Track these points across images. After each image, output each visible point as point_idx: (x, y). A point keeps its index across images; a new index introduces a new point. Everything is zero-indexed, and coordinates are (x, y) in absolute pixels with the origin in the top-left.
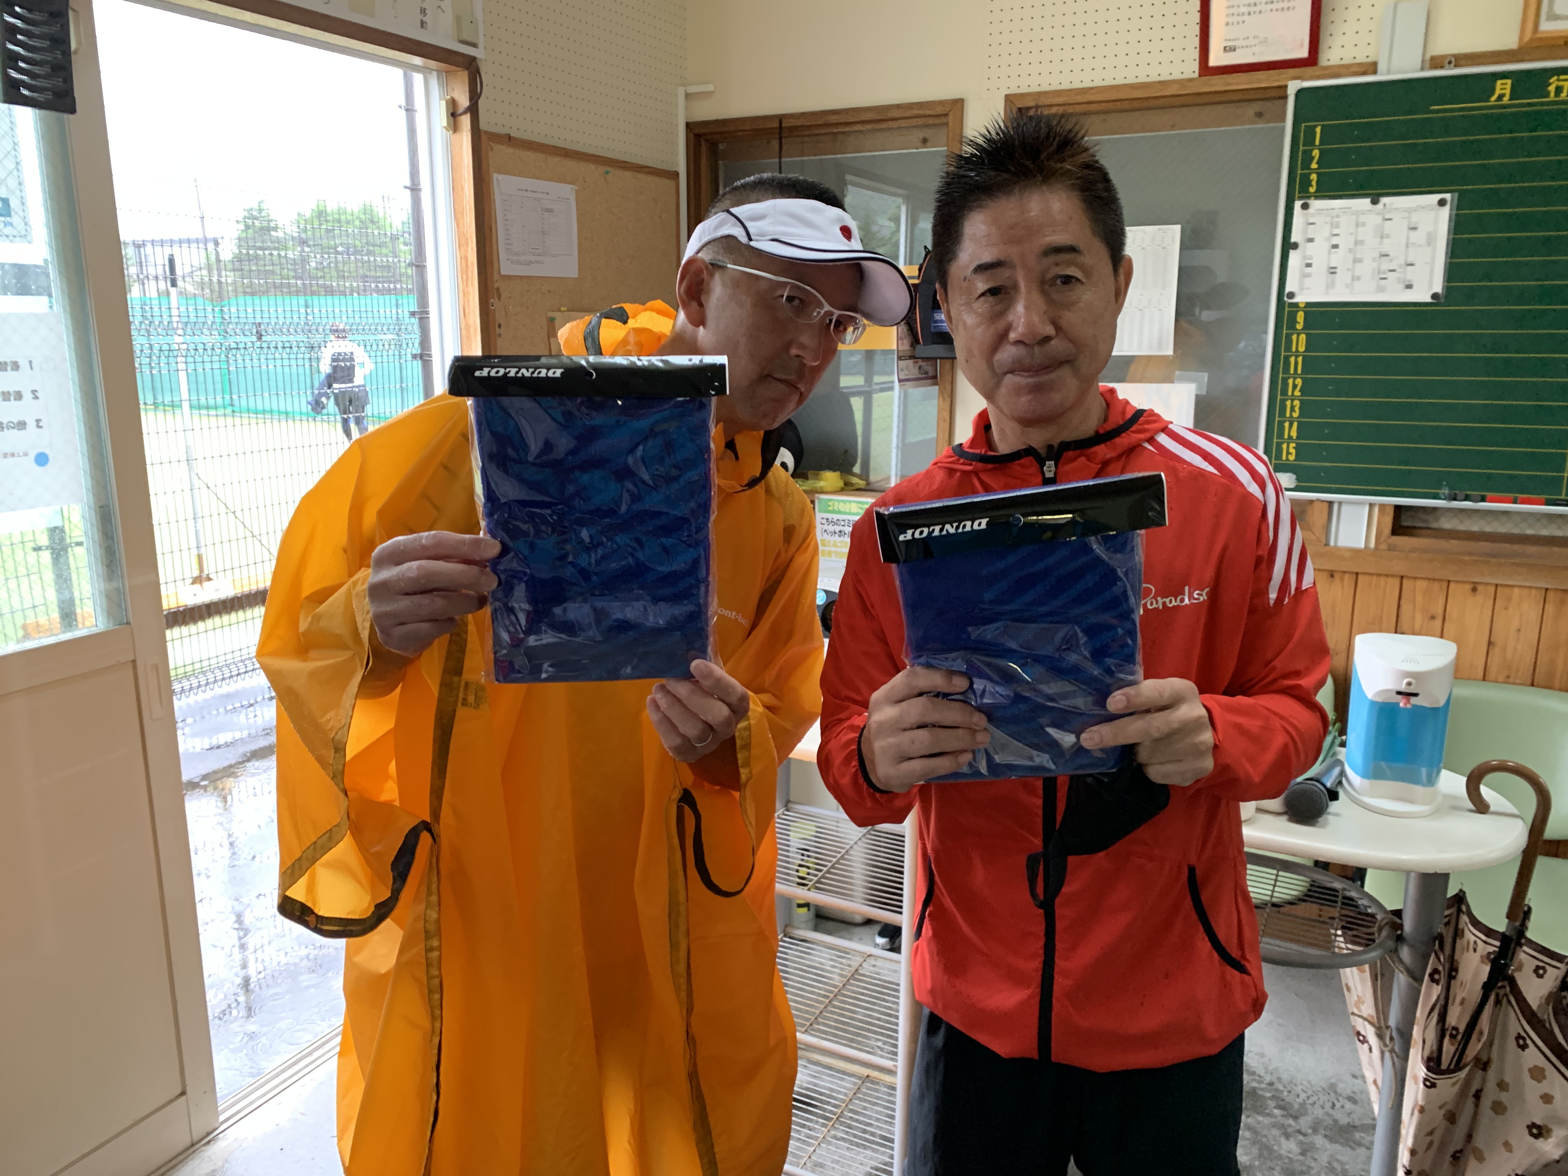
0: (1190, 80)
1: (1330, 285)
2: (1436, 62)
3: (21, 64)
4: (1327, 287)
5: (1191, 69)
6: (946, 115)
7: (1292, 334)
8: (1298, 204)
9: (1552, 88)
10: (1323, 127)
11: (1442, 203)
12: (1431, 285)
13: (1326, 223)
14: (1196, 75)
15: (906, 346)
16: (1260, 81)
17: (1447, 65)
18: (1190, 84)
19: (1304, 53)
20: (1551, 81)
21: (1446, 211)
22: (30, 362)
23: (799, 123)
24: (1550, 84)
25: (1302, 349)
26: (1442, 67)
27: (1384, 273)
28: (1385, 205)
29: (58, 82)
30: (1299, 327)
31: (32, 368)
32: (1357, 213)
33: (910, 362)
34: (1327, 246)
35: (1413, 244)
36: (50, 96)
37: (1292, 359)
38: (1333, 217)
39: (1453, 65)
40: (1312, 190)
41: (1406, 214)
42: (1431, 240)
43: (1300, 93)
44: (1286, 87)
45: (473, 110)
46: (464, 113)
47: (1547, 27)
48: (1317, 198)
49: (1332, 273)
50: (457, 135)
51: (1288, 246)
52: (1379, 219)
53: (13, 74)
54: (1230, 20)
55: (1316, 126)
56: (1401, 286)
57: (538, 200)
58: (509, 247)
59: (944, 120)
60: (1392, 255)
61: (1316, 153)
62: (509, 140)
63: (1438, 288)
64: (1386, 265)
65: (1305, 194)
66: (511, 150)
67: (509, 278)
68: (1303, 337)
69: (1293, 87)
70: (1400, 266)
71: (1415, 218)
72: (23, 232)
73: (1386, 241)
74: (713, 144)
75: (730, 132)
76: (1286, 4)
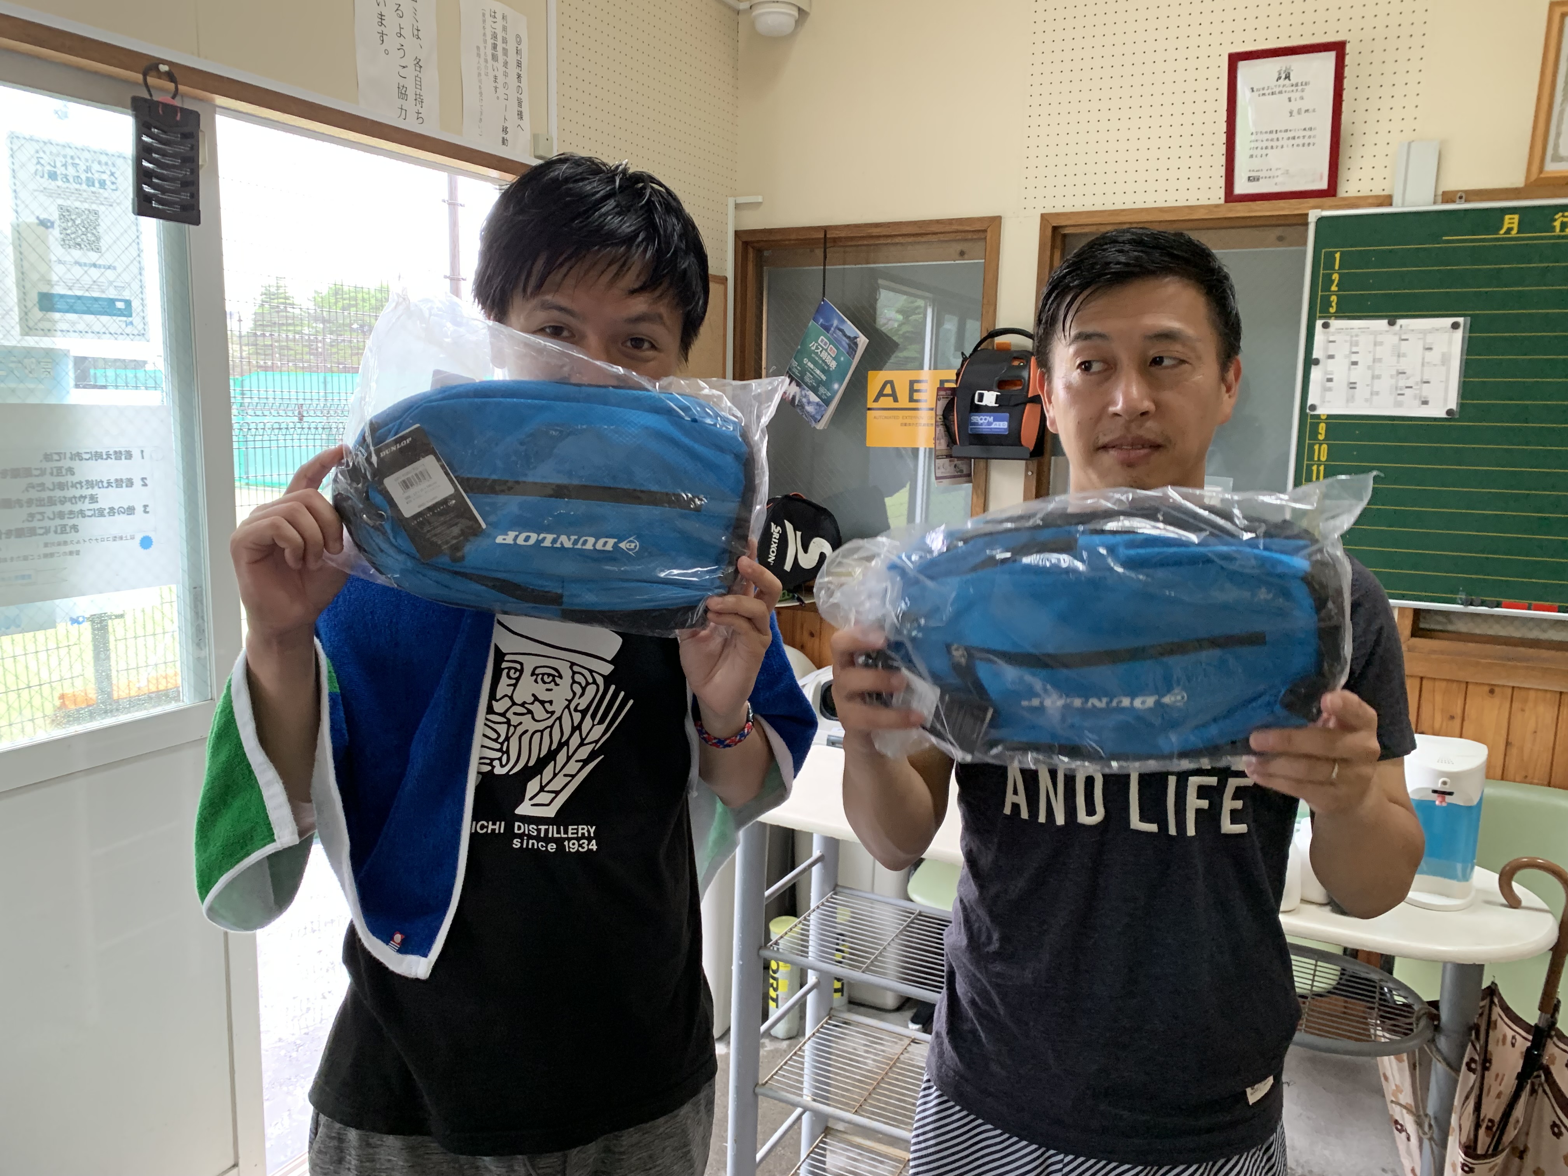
0: (1217, 206)
1: (1350, 399)
2: (1448, 197)
3: (155, 180)
4: (1348, 401)
5: (1217, 196)
6: (985, 231)
7: (1315, 444)
8: (1319, 323)
9: (1557, 224)
10: (1342, 253)
11: (1455, 326)
12: (1446, 400)
13: (1346, 341)
14: (1222, 201)
15: (942, 445)
16: (1283, 209)
17: (1458, 200)
18: (1215, 210)
19: (1323, 185)
20: (1557, 217)
21: (1459, 335)
22: (142, 451)
23: (843, 234)
24: (1556, 220)
25: (1323, 458)
26: (1453, 202)
27: (1401, 389)
28: (1401, 326)
29: (185, 196)
30: (1321, 437)
31: (143, 458)
32: (1375, 333)
33: (947, 460)
34: (1347, 362)
35: (1428, 363)
36: (177, 209)
37: (1315, 468)
38: (1352, 336)
39: (1463, 200)
40: (1332, 310)
41: (1421, 336)
42: (1445, 360)
43: (1321, 220)
44: (1307, 215)
47: (1552, 168)
48: (1337, 318)
49: (1351, 388)
51: (1310, 362)
52: (1396, 338)
53: (146, 188)
54: (1254, 152)
55: (1336, 252)
56: (1417, 402)
59: (982, 235)
60: (1408, 372)
61: (1336, 277)
63: (1453, 405)
64: (1402, 383)
65: (1325, 313)
68: (1325, 447)
69: (1314, 215)
70: (1417, 384)
71: (1430, 339)
72: (142, 332)
73: (1402, 359)
74: (759, 252)
75: (777, 241)
76: (1306, 141)
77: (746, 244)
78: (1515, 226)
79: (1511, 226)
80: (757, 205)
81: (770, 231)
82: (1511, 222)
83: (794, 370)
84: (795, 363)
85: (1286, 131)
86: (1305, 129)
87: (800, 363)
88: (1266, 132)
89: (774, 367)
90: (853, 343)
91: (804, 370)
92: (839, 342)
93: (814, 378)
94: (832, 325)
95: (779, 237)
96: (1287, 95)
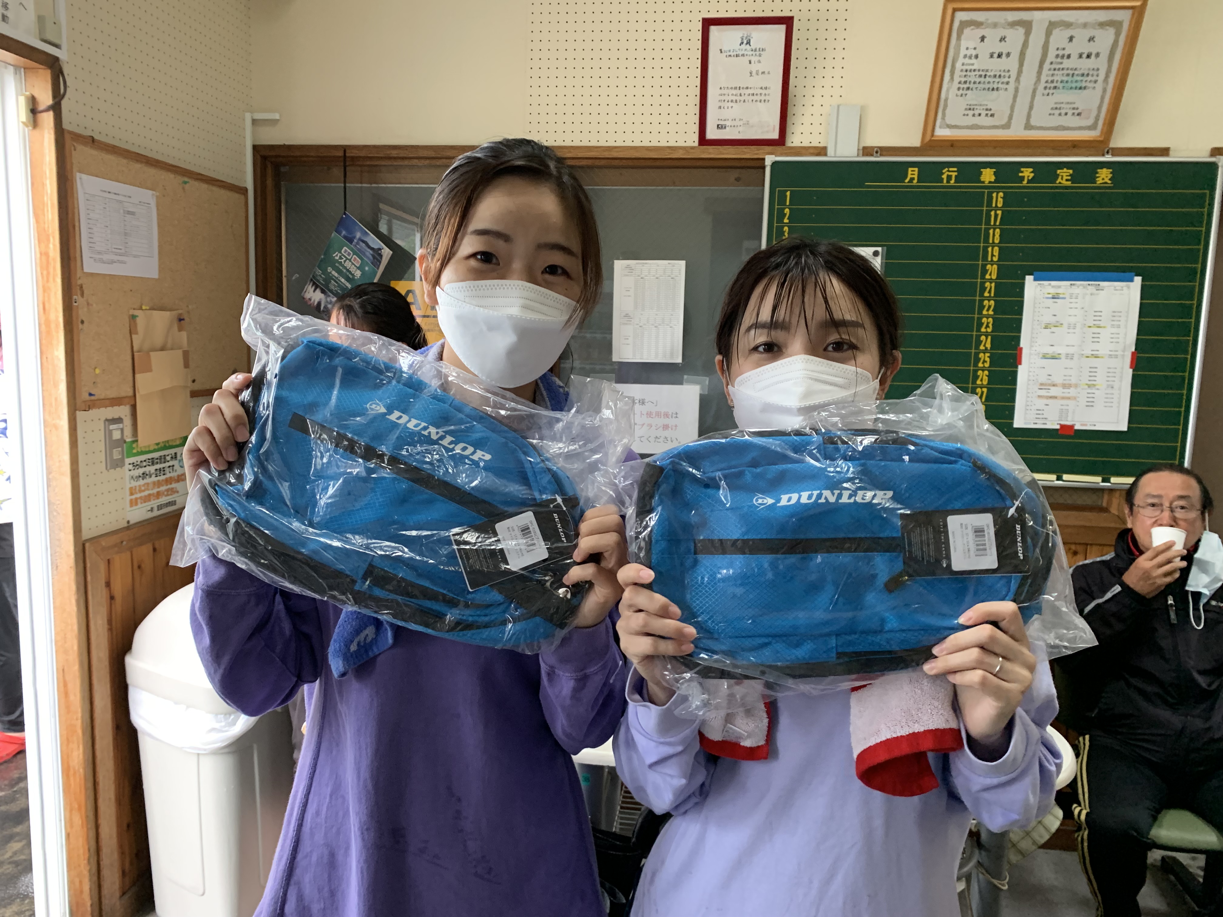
0: (693, 148)
2: (867, 151)
5: (693, 140)
9: (944, 177)
10: (792, 192)
11: (876, 253)
14: (697, 144)
16: (745, 153)
17: (875, 154)
18: (692, 151)
19: (775, 135)
20: (944, 171)
21: (878, 260)
23: (363, 154)
24: (943, 174)
26: (872, 155)
39: (879, 154)
43: (775, 164)
44: (764, 159)
45: (56, 108)
46: (47, 110)
47: (941, 133)
50: (36, 132)
54: (722, 104)
55: (787, 191)
57: (121, 202)
58: (91, 245)
61: (787, 211)
62: (92, 141)
66: (94, 152)
67: (92, 274)
69: (769, 160)
74: (277, 167)
75: (296, 157)
76: (763, 98)
77: (264, 158)
78: (916, 177)
79: (913, 176)
80: (274, 122)
81: (290, 147)
82: (913, 173)
83: (319, 278)
84: (319, 272)
85: (747, 88)
86: (761, 88)
87: (325, 272)
88: (731, 88)
89: (297, 275)
90: (377, 253)
91: (329, 278)
92: (364, 254)
93: (339, 286)
94: (355, 237)
95: (298, 153)
96: (747, 59)
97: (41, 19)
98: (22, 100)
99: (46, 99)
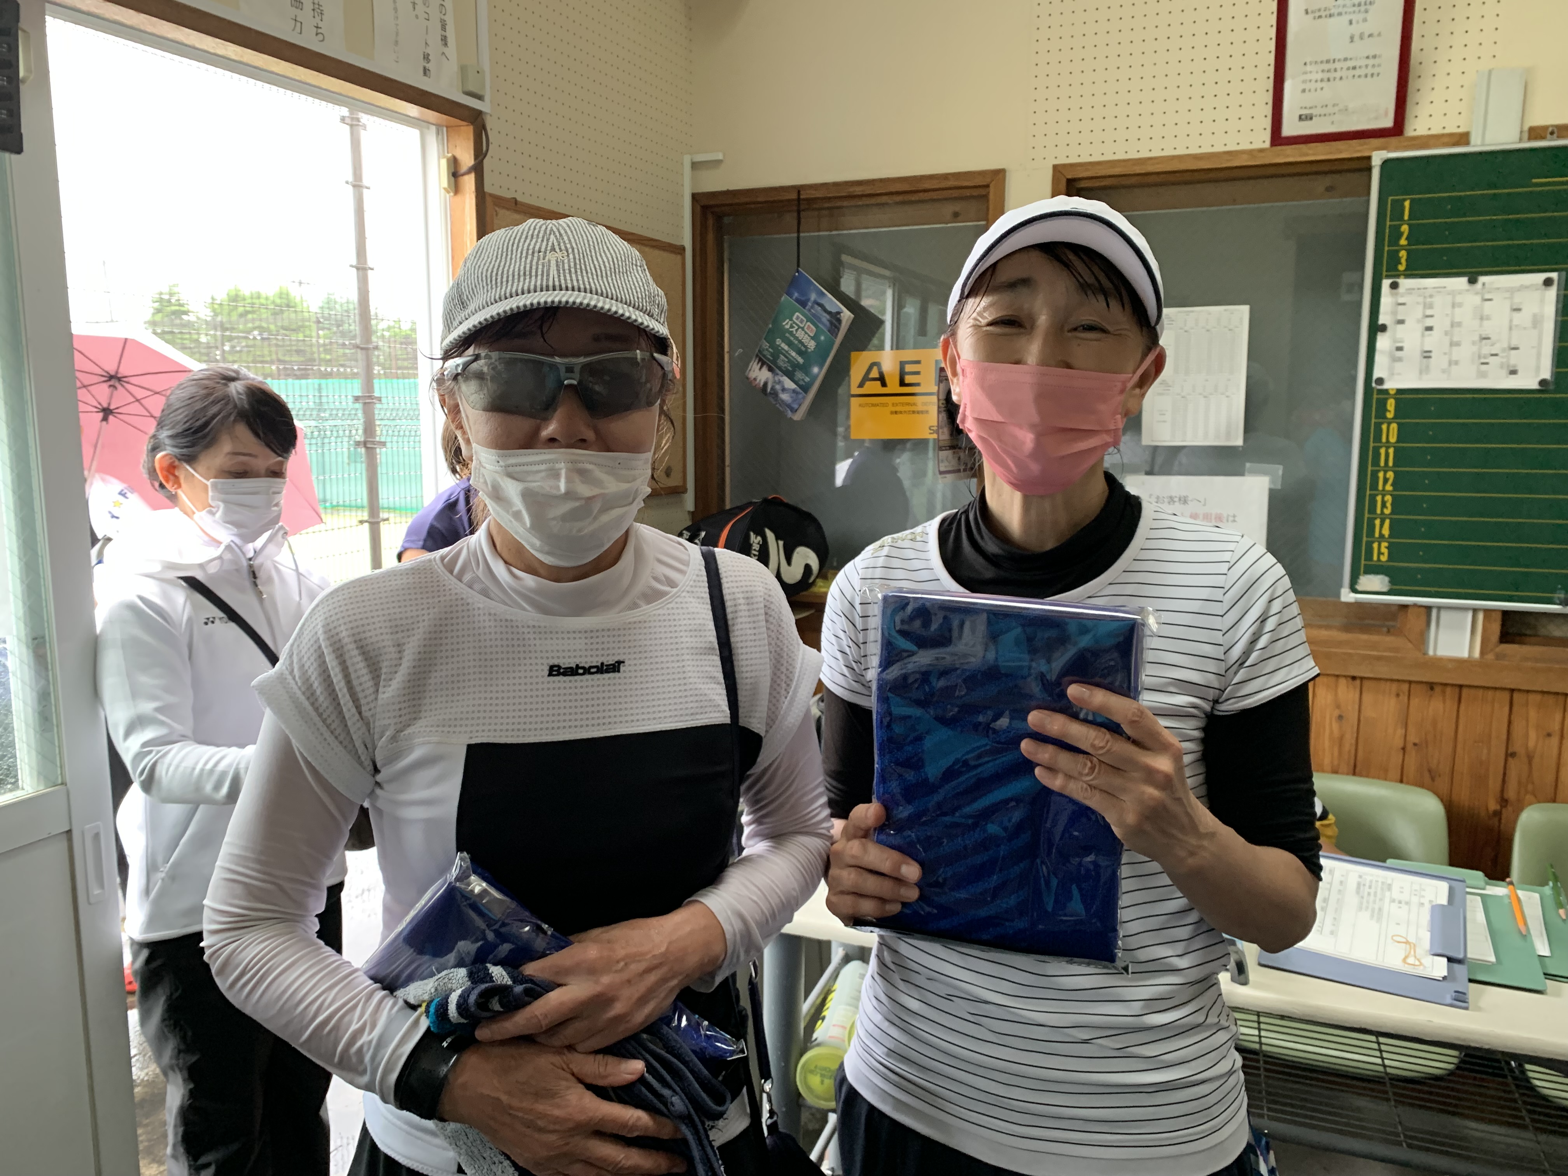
0: (1261, 150)
1: (1424, 371)
2: (1535, 133)
4: (1421, 372)
5: (1262, 139)
6: (988, 186)
7: (1382, 423)
8: (1386, 283)
10: (1412, 202)
11: (1548, 282)
12: (1538, 369)
13: (1418, 303)
14: (1267, 144)
15: (945, 435)
16: (1340, 152)
17: (1549, 136)
18: (1262, 154)
19: (1388, 122)
21: (1552, 293)
23: (818, 195)
25: (1393, 439)
26: (1544, 138)
27: (1485, 358)
28: (1484, 284)
30: (1390, 415)
32: (1453, 293)
33: (950, 452)
34: (1420, 328)
35: (1517, 326)
37: (1383, 451)
38: (1425, 297)
39: (1555, 135)
40: (1402, 268)
41: (1507, 295)
42: (1536, 322)
43: (1386, 163)
44: (1369, 158)
45: (478, 169)
46: (468, 172)
48: (1407, 276)
49: (1425, 357)
50: (459, 198)
51: (1376, 328)
52: (1477, 299)
54: (1307, 86)
55: (1405, 200)
56: (1504, 372)
59: (982, 192)
60: (1494, 338)
61: (1405, 228)
62: (515, 205)
63: (1546, 374)
64: (1486, 349)
65: (1393, 272)
66: (517, 216)
68: (1394, 426)
69: (1378, 158)
70: (1504, 350)
71: (1518, 299)
73: (1485, 323)
74: (719, 218)
75: (740, 204)
76: (1370, 71)
77: (705, 209)
80: (717, 163)
81: (733, 193)
83: (765, 353)
84: (766, 345)
85: (1346, 59)
86: (1368, 57)
87: (772, 344)
88: (1322, 62)
89: (741, 350)
90: (835, 318)
91: (777, 352)
92: (819, 319)
93: (789, 361)
94: (809, 300)
95: (743, 200)
96: (1348, 17)
97: (463, 69)
98: (444, 162)
99: (467, 159)
